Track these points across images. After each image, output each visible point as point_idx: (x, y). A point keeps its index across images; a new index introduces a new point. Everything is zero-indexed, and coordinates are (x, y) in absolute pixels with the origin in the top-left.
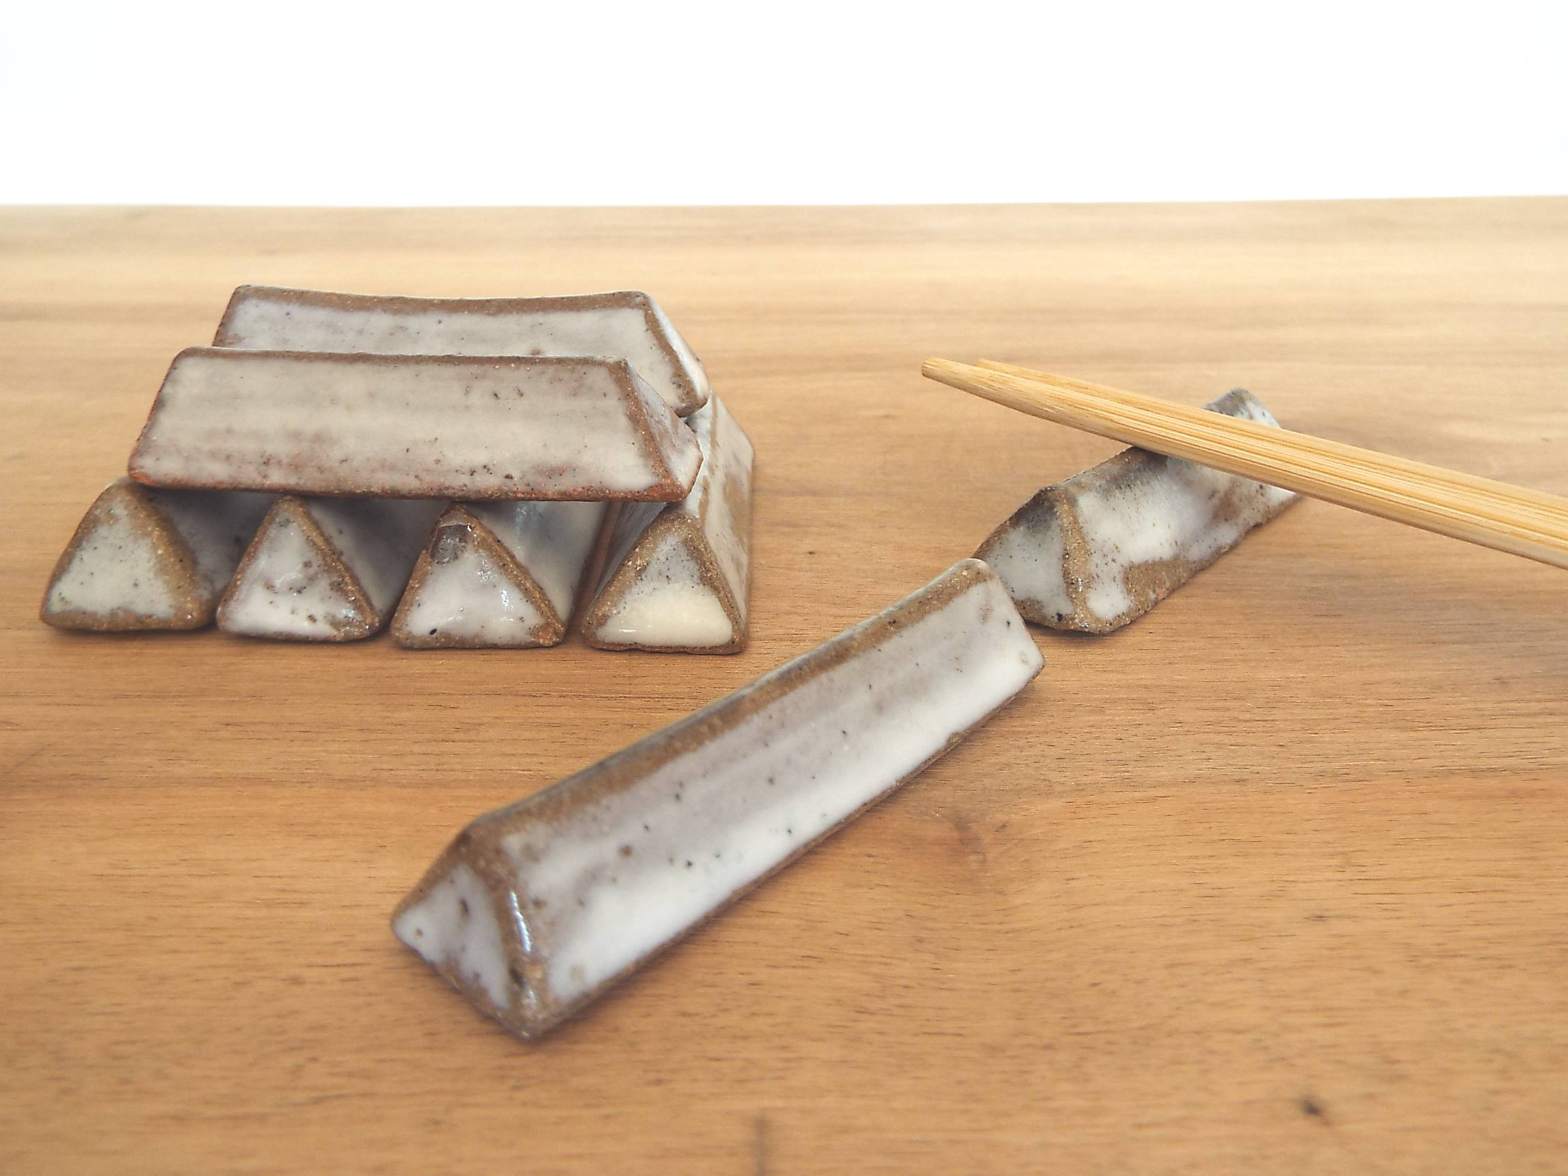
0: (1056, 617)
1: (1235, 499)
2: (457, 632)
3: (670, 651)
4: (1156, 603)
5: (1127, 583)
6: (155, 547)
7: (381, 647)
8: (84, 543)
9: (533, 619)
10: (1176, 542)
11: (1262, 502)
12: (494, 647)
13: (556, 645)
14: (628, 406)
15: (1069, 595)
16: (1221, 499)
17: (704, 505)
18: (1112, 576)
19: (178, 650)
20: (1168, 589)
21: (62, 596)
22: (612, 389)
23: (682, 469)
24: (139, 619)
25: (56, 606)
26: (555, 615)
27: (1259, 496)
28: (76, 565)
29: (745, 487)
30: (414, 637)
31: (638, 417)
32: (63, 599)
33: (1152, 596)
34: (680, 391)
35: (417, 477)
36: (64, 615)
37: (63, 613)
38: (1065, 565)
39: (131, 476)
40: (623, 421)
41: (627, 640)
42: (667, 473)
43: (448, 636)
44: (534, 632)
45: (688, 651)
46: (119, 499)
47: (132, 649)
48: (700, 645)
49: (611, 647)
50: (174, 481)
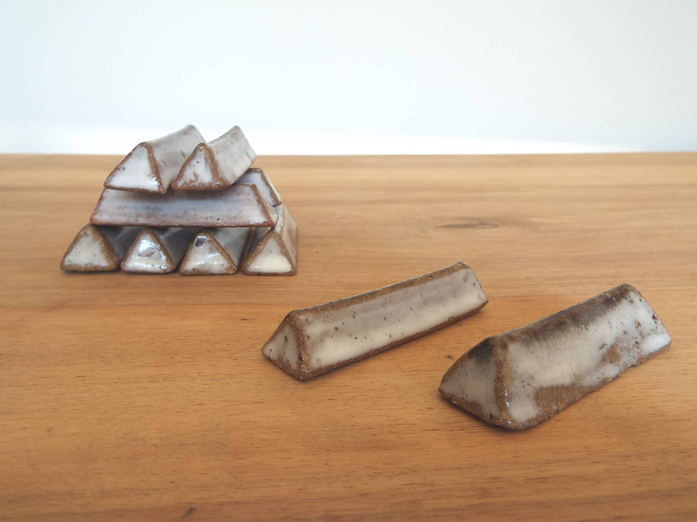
0: (489, 416)
1: (618, 350)
2: (202, 269)
3: (271, 274)
4: (558, 412)
5: (537, 400)
6: (101, 244)
7: (176, 275)
8: (77, 242)
9: (226, 264)
10: (574, 374)
11: (638, 352)
12: (214, 274)
13: (234, 274)
14: (256, 198)
15: (497, 404)
16: (608, 350)
17: (282, 231)
18: (526, 394)
19: (108, 277)
20: (567, 404)
21: (69, 260)
22: (251, 192)
23: (274, 217)
24: (95, 267)
25: (67, 263)
26: (233, 264)
27: (635, 348)
28: (74, 250)
29: (294, 233)
30: (188, 271)
31: (260, 201)
32: (69, 261)
33: (555, 408)
34: (273, 199)
35: (188, 220)
36: (69, 266)
37: (69, 265)
38: (496, 385)
39: (91, 222)
40: (255, 202)
41: (257, 271)
42: (269, 218)
43: (199, 271)
44: (227, 269)
45: (277, 274)
46: (89, 229)
47: (92, 277)
48: (281, 272)
49: (252, 274)
50: (106, 223)
